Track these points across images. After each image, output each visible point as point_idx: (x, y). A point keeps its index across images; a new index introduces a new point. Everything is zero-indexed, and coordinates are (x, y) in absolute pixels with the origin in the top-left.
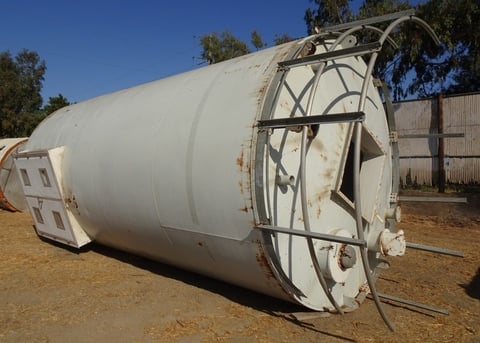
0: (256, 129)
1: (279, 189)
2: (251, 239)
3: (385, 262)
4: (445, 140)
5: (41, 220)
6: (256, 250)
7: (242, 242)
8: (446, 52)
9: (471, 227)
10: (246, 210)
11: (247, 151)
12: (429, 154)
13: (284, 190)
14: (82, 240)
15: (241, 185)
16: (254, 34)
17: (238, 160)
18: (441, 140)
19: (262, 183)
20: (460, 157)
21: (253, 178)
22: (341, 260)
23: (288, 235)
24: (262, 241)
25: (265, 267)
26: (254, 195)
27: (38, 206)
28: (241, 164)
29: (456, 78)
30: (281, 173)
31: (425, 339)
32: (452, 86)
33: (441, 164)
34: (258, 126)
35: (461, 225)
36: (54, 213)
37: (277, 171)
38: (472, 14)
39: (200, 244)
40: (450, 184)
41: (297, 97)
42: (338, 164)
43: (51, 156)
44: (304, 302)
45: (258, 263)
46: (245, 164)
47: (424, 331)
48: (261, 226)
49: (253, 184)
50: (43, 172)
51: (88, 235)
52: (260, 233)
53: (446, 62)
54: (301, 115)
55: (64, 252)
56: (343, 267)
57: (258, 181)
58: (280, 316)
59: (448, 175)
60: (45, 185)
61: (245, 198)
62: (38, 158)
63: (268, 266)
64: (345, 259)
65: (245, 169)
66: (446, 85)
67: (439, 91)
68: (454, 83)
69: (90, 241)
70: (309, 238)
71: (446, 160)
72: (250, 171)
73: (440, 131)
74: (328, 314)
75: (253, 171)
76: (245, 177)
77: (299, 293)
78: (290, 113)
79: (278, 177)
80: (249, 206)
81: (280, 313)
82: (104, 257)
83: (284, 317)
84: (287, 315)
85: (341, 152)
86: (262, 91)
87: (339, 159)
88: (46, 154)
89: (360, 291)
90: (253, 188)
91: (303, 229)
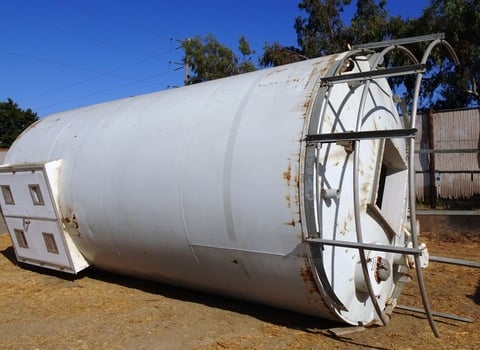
0: (304, 143)
1: (324, 202)
2: (297, 253)
3: (408, 275)
4: (436, 155)
5: (24, 243)
6: (302, 264)
7: (285, 257)
8: (433, 67)
9: (463, 242)
10: (293, 224)
11: (295, 165)
12: (421, 169)
13: (329, 204)
14: (80, 264)
15: (288, 199)
16: (242, 40)
17: (285, 174)
18: (432, 156)
19: (312, 196)
20: (450, 172)
21: (302, 192)
22: (377, 273)
23: (331, 247)
24: (310, 254)
25: (309, 282)
26: (303, 208)
27: (22, 228)
28: (288, 178)
29: (444, 94)
30: (325, 187)
31: (457, 347)
32: (439, 101)
33: (432, 180)
34: (306, 140)
35: (453, 240)
36: (45, 234)
37: (322, 185)
38: (459, 32)
39: (235, 262)
40: (441, 199)
41: (337, 111)
42: (372, 179)
43: (47, 170)
44: (343, 316)
45: (302, 278)
46: (292, 178)
47: (454, 339)
48: (310, 240)
49: (302, 198)
50: (35, 188)
51: (86, 259)
52: (308, 246)
53: (433, 77)
54: (341, 131)
55: (55, 280)
56: (379, 280)
57: (308, 195)
58: (317, 333)
59: (439, 191)
60: (35, 204)
61: (293, 212)
62: (30, 172)
63: (313, 281)
64: (382, 271)
65: (293, 183)
66: (434, 100)
67: (427, 107)
68: (442, 98)
69: (88, 266)
70: (362, 249)
71: (437, 175)
72: (298, 185)
73: (431, 146)
74: (363, 329)
75: (302, 185)
76: (293, 191)
77: (341, 307)
78: (331, 128)
79: (323, 191)
80: (297, 219)
81: (316, 330)
82: (105, 284)
83: (321, 333)
84: (324, 332)
85: (374, 166)
86: (307, 105)
87: (373, 173)
88: (42, 168)
89: (386, 305)
90: (302, 201)
91: (356, 241)
